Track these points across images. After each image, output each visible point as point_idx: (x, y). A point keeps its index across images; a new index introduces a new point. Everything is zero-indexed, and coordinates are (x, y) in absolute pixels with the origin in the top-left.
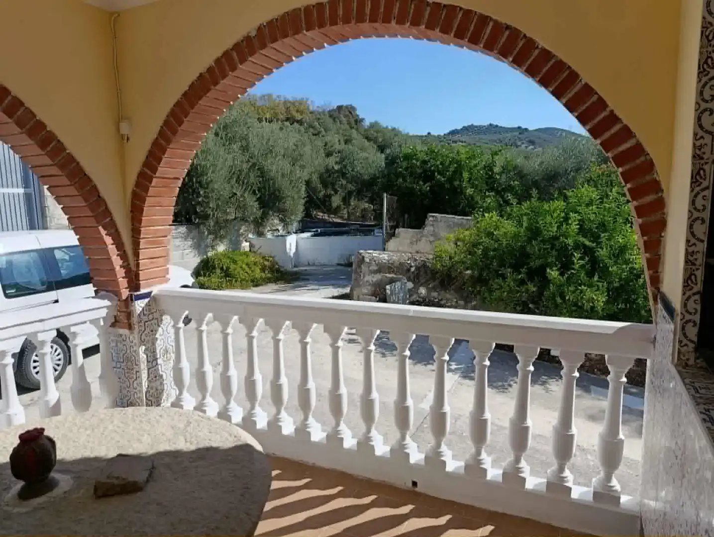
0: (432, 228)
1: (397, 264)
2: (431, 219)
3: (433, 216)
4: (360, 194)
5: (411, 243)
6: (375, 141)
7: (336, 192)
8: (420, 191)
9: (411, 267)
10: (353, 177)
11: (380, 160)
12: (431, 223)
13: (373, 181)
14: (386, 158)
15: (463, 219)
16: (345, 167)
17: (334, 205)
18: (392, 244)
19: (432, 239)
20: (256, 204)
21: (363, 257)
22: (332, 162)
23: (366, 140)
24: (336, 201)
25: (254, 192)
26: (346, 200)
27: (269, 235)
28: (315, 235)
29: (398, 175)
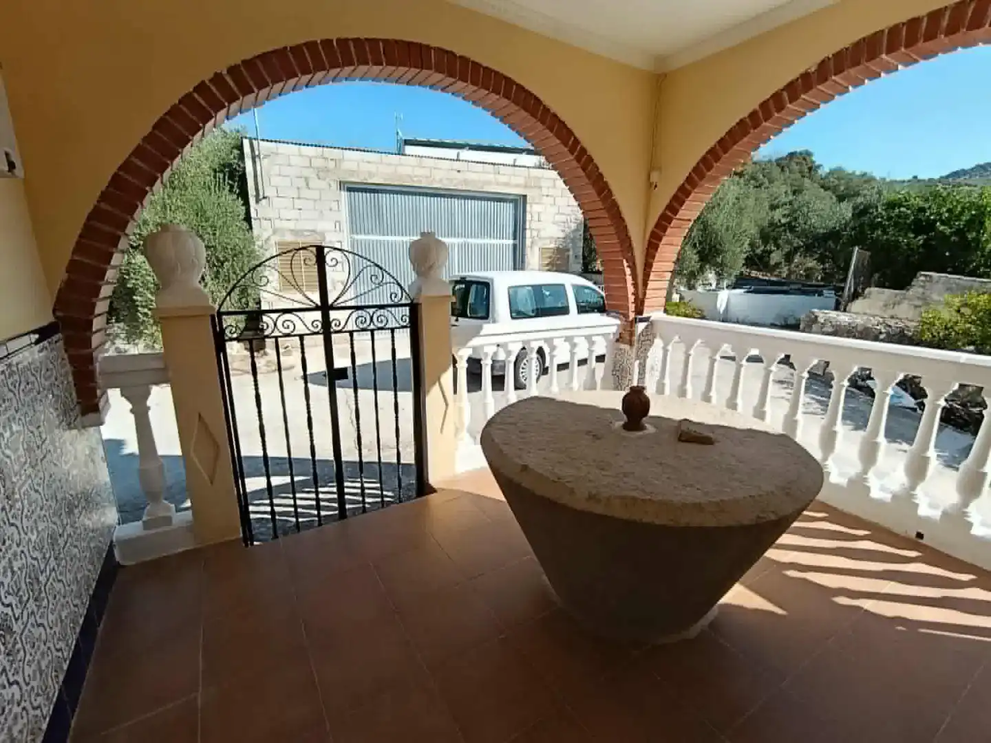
0: (921, 290)
1: (859, 329)
2: (922, 278)
3: (926, 276)
4: (808, 249)
5: (885, 306)
6: (834, 189)
7: (778, 247)
8: (908, 244)
9: (881, 333)
10: (804, 230)
11: (846, 210)
12: (922, 284)
13: (834, 235)
14: (854, 208)
15: (975, 281)
16: (796, 219)
17: (772, 263)
18: (857, 305)
19: (919, 303)
20: (696, 257)
21: (816, 317)
22: (778, 215)
23: (822, 190)
24: (776, 257)
25: (695, 246)
26: (789, 258)
27: (700, 289)
28: (748, 292)
29: (874, 226)
